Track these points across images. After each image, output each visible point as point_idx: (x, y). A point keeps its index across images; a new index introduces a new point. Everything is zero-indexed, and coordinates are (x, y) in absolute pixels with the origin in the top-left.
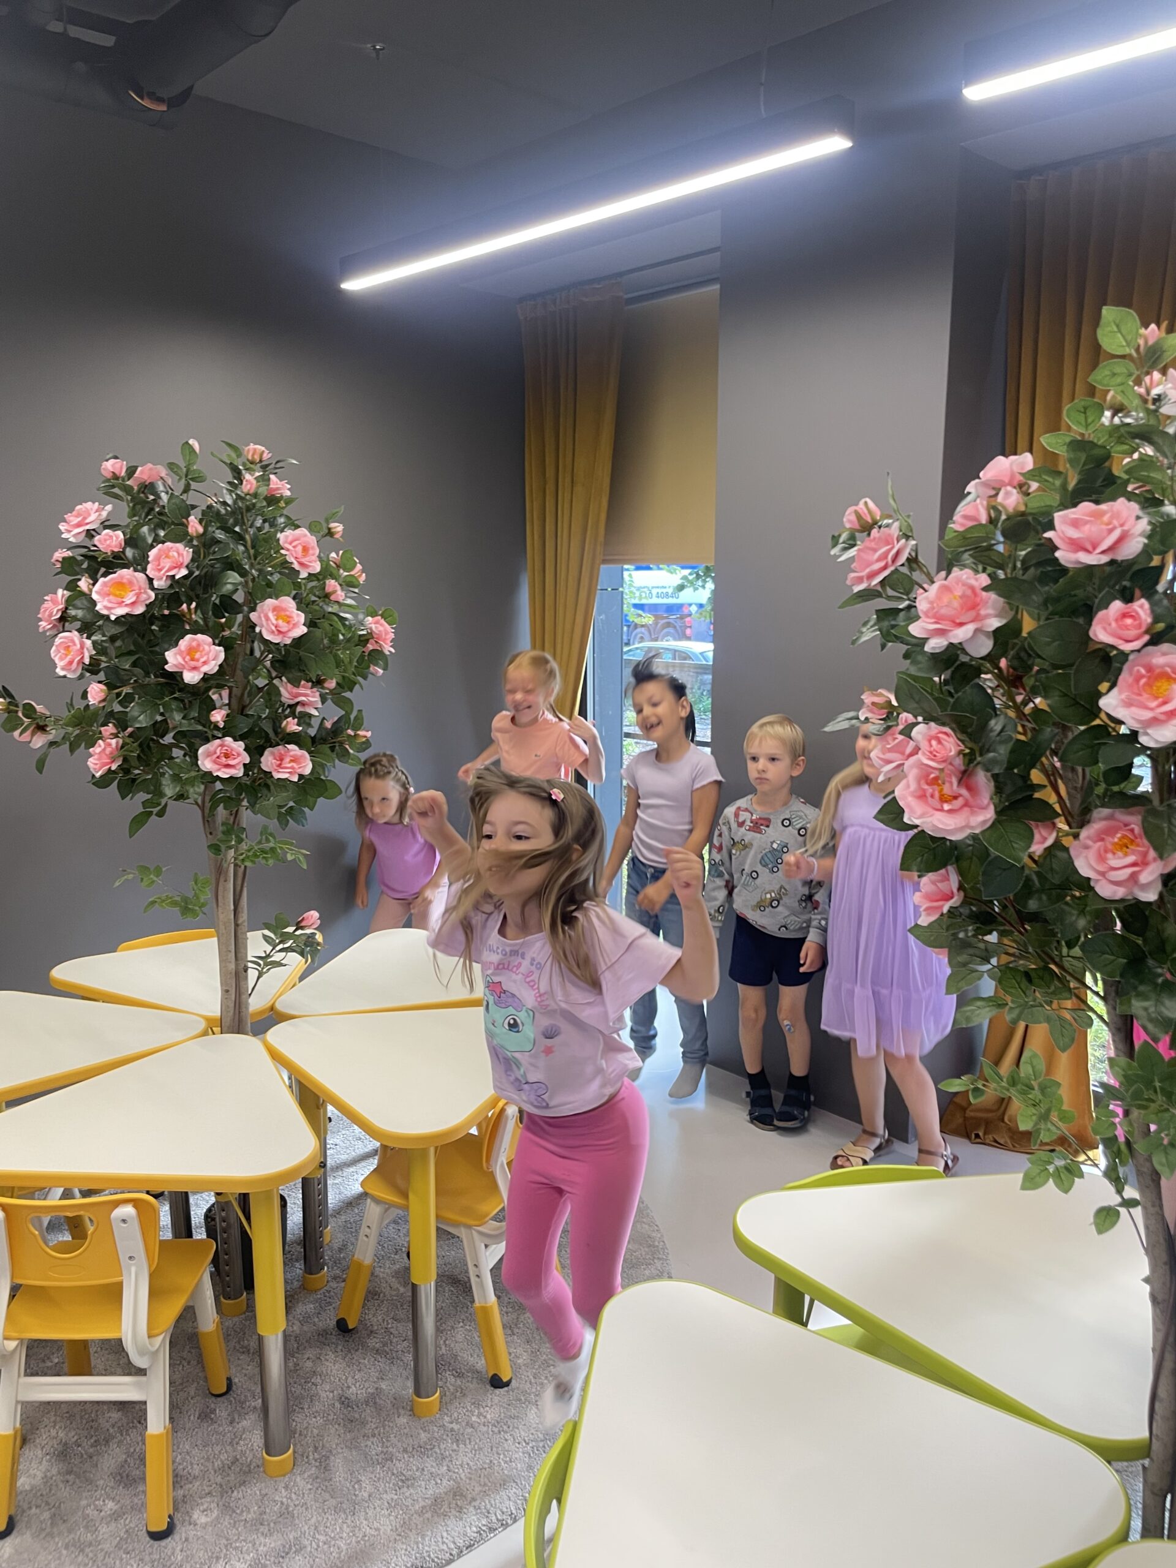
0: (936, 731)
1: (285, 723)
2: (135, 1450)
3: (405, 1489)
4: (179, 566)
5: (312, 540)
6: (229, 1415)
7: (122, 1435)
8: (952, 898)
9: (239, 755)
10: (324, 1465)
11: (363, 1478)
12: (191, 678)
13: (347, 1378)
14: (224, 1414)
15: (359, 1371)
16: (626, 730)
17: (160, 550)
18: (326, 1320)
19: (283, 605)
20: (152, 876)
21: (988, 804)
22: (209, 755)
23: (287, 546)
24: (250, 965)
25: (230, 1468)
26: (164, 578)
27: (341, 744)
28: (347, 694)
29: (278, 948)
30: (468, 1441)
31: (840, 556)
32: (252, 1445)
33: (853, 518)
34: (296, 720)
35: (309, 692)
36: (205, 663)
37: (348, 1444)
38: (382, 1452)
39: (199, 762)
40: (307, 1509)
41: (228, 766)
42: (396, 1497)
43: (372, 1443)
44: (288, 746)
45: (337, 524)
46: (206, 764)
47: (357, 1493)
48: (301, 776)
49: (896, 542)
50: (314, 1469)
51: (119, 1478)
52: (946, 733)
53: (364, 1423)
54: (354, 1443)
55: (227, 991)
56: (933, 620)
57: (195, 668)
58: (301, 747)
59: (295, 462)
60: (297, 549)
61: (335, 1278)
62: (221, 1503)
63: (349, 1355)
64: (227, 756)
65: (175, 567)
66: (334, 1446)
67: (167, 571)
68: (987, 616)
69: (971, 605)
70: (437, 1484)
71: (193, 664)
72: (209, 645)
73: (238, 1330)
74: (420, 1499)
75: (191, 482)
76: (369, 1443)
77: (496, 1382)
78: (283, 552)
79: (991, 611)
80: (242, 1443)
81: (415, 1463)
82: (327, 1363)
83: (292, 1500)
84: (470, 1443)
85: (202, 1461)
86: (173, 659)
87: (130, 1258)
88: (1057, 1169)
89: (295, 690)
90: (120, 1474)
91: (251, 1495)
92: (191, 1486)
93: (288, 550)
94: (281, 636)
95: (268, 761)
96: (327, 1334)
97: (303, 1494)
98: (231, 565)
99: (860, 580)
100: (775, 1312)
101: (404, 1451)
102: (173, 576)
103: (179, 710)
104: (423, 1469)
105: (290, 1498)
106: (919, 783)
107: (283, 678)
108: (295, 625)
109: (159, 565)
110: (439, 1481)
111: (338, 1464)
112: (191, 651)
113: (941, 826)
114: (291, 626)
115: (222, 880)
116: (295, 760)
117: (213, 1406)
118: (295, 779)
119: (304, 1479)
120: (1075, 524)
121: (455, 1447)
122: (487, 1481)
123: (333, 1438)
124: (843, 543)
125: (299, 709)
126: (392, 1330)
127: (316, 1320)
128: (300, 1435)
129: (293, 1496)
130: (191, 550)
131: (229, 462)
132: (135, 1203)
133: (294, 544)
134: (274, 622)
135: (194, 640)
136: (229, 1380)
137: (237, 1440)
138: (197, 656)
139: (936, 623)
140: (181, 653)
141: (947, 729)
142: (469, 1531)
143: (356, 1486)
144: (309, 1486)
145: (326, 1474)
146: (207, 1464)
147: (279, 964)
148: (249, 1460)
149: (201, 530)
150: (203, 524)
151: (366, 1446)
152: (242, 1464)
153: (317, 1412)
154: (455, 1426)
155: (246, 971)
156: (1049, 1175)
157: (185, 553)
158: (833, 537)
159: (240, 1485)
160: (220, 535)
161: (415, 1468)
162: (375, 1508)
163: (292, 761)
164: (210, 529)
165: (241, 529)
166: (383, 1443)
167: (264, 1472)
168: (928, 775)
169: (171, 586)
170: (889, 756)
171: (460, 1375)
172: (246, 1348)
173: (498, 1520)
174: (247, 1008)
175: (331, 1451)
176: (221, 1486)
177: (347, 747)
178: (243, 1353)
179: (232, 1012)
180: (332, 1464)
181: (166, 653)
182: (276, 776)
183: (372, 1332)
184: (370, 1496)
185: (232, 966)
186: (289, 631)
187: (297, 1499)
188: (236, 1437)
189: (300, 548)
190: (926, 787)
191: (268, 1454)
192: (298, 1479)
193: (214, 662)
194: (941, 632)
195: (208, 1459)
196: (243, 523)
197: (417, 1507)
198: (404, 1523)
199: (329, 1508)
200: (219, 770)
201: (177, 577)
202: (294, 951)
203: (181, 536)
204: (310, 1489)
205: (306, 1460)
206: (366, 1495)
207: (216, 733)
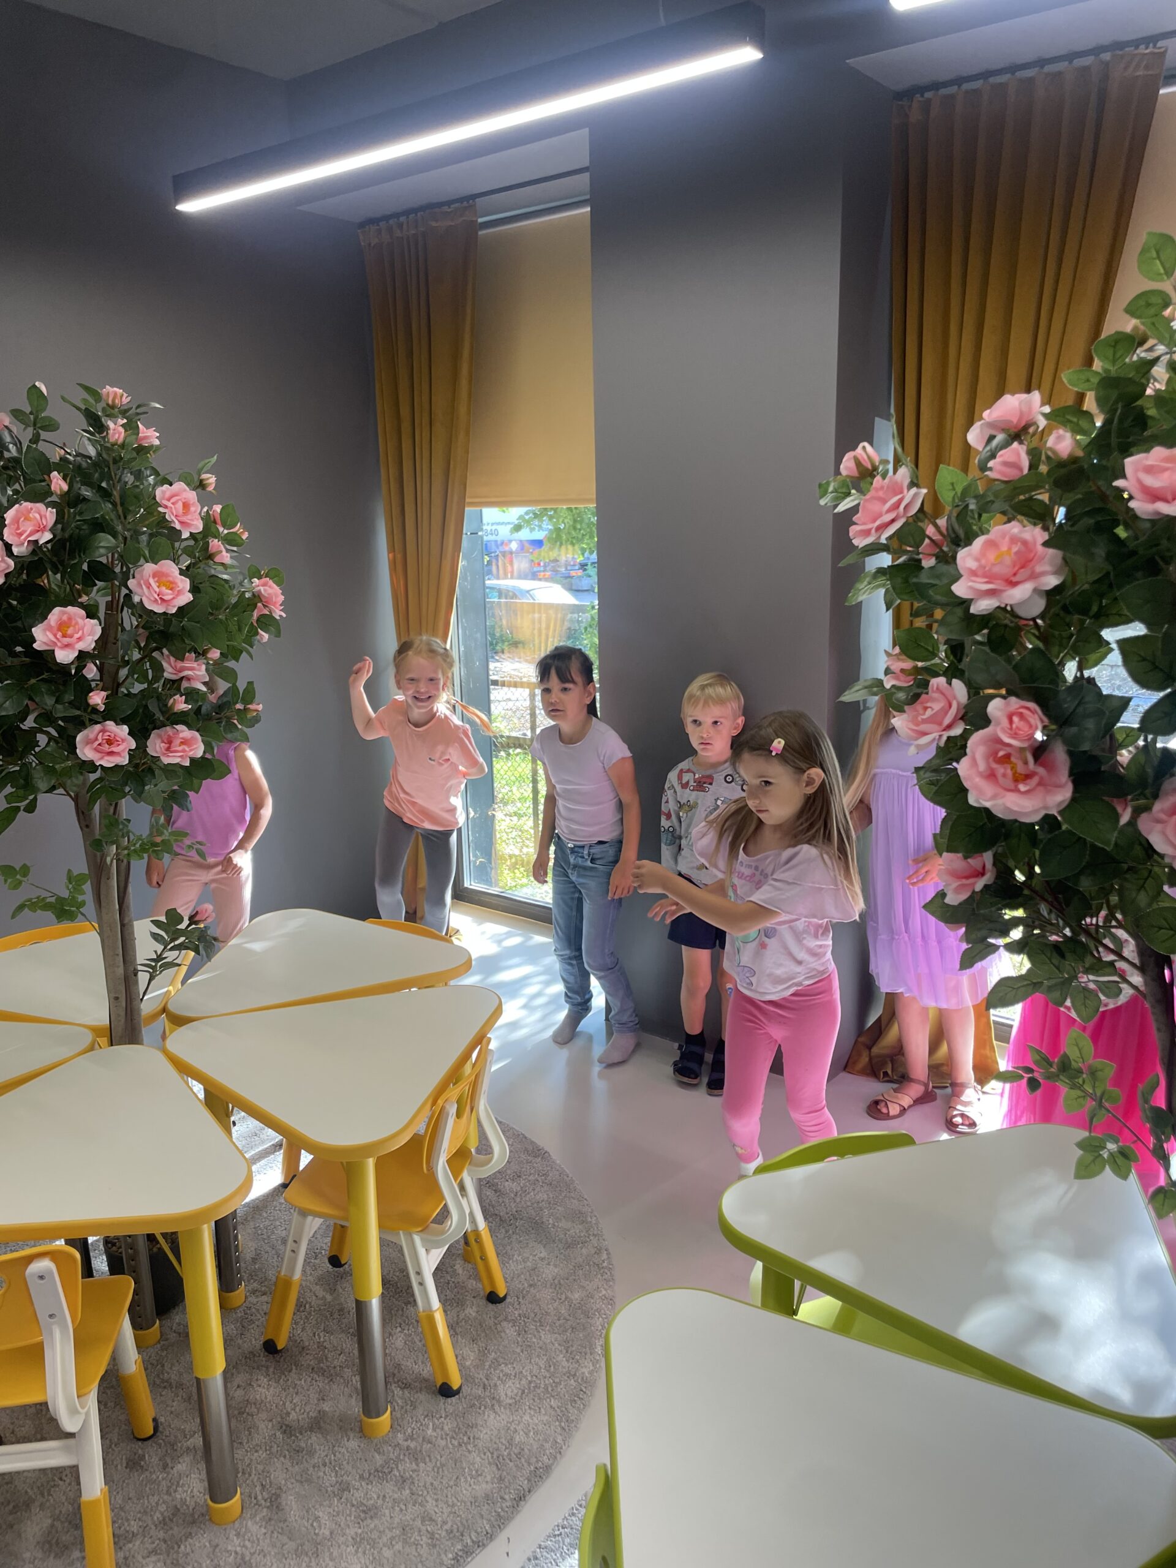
0: (1017, 706)
1: (171, 701)
2: (61, 1512)
3: (369, 1521)
4: (41, 529)
5: (192, 496)
6: (160, 1460)
7: (42, 1495)
8: (983, 874)
9: (123, 740)
10: (275, 1502)
11: (321, 1514)
12: (64, 656)
13: (284, 1404)
14: (155, 1460)
15: (297, 1393)
16: (492, 678)
17: (17, 511)
18: (251, 1341)
19: (164, 570)
20: (18, 877)
21: (1066, 783)
22: (88, 742)
23: (165, 502)
24: (140, 968)
25: (171, 1520)
26: (26, 544)
27: (229, 719)
28: (231, 664)
29: (169, 947)
30: (427, 1459)
31: (836, 506)
32: (192, 1492)
33: (852, 464)
34: (184, 697)
35: (195, 665)
36: (79, 639)
37: (298, 1478)
38: (337, 1482)
39: (78, 751)
40: (264, 1556)
41: (111, 753)
42: (360, 1531)
43: (324, 1472)
44: (177, 727)
45: (209, 475)
46: (85, 752)
47: (317, 1531)
48: (192, 760)
49: (905, 491)
50: (265, 1510)
51: (47, 1546)
52: (1028, 708)
53: (311, 1453)
54: (304, 1476)
55: (117, 998)
56: (986, 580)
57: (67, 646)
58: (190, 727)
59: (158, 406)
60: (177, 506)
61: (254, 1292)
62: (168, 1562)
63: (283, 1377)
64: (110, 742)
65: (38, 531)
66: (283, 1482)
67: (29, 535)
68: (1043, 574)
69: (1025, 562)
70: (401, 1510)
71: (66, 640)
72: (82, 618)
73: (155, 1362)
74: (387, 1531)
75: (40, 431)
76: (321, 1474)
77: (446, 1391)
78: (161, 509)
79: (1047, 568)
80: (180, 1489)
81: (374, 1490)
82: (260, 1389)
83: (247, 1548)
84: (430, 1461)
85: (139, 1515)
86: (42, 636)
87: (51, 1316)
88: (1111, 1154)
89: (180, 664)
90: (49, 1542)
91: (200, 1547)
92: (130, 1545)
93: (166, 507)
94: (165, 604)
95: (155, 746)
96: (254, 1355)
97: (258, 1540)
98: (100, 526)
99: (867, 533)
100: (765, 1305)
101: (360, 1477)
102: (36, 542)
103: (52, 693)
104: (384, 1496)
105: (244, 1546)
106: (988, 763)
107: (165, 651)
108: (180, 593)
109: (18, 528)
110: (404, 1507)
111: (289, 1501)
112: (63, 627)
113: (1016, 809)
114: (176, 592)
115: (103, 880)
116: (185, 742)
117: (140, 1452)
118: (187, 763)
119: (257, 1523)
120: (1149, 470)
121: (414, 1466)
122: (455, 1501)
123: (279, 1472)
124: (832, 492)
125: (185, 684)
126: (325, 1344)
127: (240, 1342)
128: (244, 1473)
129: (247, 1543)
130: (54, 510)
131: (83, 407)
132: (52, 1255)
133: (173, 500)
134: (157, 590)
135: (64, 613)
136: (155, 1420)
137: (174, 1487)
138: (70, 631)
139: (987, 582)
140: (50, 628)
141: (1032, 705)
142: (445, 1558)
143: (315, 1524)
144: (263, 1530)
145: (280, 1514)
146: (144, 1518)
147: (172, 964)
148: (191, 1508)
149: (65, 487)
150: (68, 480)
151: (319, 1478)
152: (184, 1514)
153: (257, 1445)
154: (412, 1445)
155: (136, 975)
156: (1104, 1162)
157: (48, 514)
158: (820, 485)
159: (187, 1538)
160: (87, 492)
161: (375, 1496)
162: (339, 1546)
163: (182, 743)
164: (75, 485)
165: (108, 484)
166: (337, 1472)
167: (210, 1519)
168: (997, 753)
169: (34, 552)
170: (924, 727)
171: (406, 1386)
172: (167, 1382)
173: (473, 1542)
174: (139, 1015)
175: (280, 1488)
176: (165, 1541)
177: (235, 722)
178: (165, 1387)
179: (123, 1020)
180: (284, 1503)
181: (33, 630)
182: (166, 760)
183: (303, 1348)
184: (331, 1533)
185: (120, 971)
186: (174, 598)
187: (253, 1547)
188: (173, 1484)
189: (180, 505)
190: (995, 766)
191: (214, 1500)
192: (250, 1523)
193: (90, 637)
194: (991, 593)
195: (145, 1512)
196: (110, 478)
197: (385, 1539)
198: (374, 1558)
199: (289, 1552)
200: (102, 758)
201: (41, 542)
202: (187, 948)
203: (41, 495)
204: (265, 1534)
205: (255, 1501)
206: (327, 1533)
207: (94, 717)
